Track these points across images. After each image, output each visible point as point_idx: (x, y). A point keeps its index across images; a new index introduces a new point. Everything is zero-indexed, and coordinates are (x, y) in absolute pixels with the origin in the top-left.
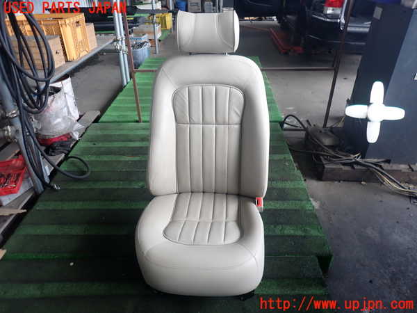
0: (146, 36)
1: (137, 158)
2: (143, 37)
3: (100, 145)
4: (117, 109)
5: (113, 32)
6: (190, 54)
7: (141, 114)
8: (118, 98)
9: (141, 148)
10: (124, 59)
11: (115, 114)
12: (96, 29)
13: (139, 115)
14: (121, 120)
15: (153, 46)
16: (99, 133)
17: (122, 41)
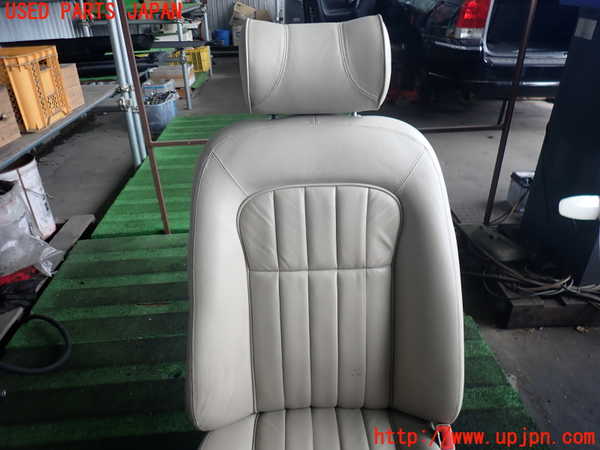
0: (171, 82)
1: (163, 309)
2: (165, 85)
3: (93, 283)
4: (123, 209)
5: (115, 78)
6: (274, 117)
7: (168, 216)
8: (127, 188)
9: (171, 285)
10: (134, 121)
11: (120, 219)
12: (82, 74)
13: (164, 218)
14: (131, 230)
15: (183, 97)
16: (92, 258)
17: (129, 92)
